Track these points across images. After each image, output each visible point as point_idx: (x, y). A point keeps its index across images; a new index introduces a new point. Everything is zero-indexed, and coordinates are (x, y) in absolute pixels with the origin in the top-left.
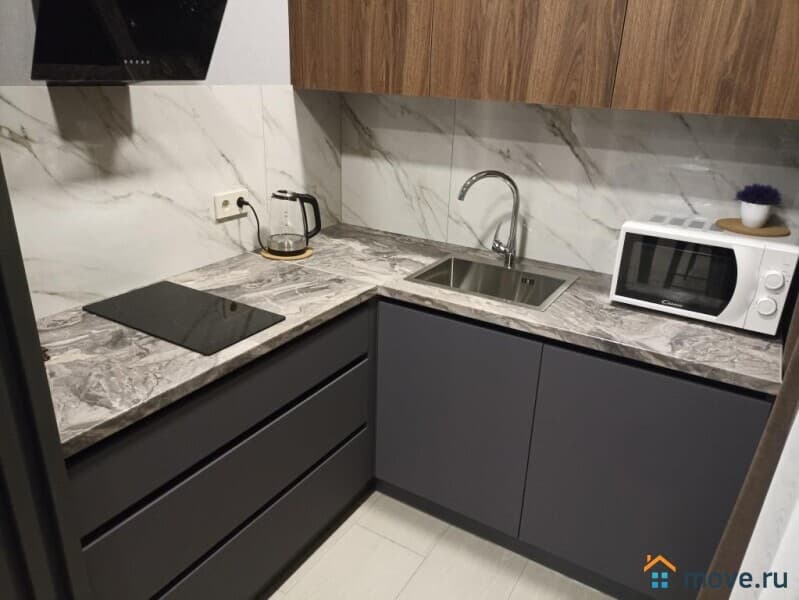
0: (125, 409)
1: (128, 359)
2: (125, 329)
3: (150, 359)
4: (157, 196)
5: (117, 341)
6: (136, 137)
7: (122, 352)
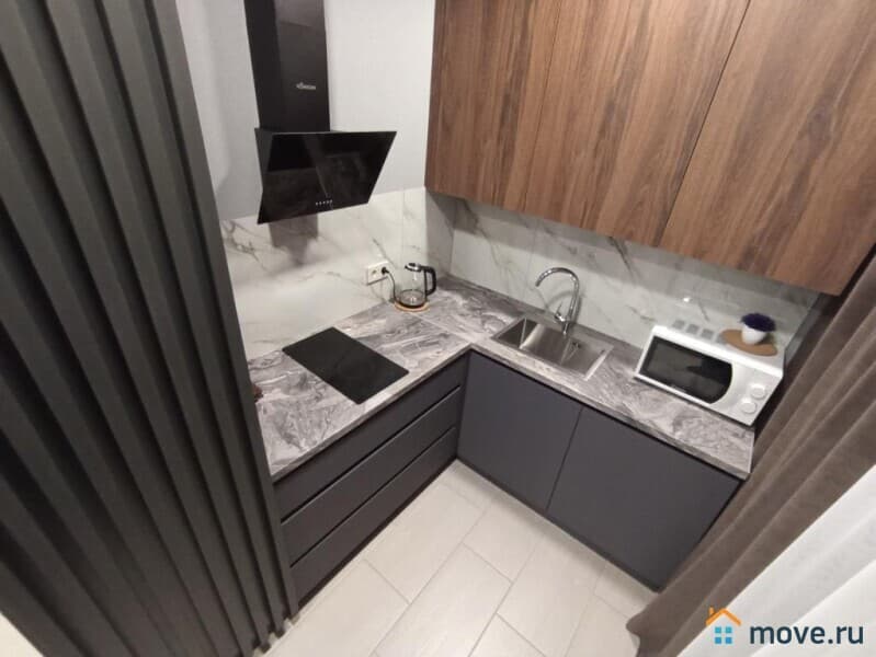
0: (308, 450)
1: (309, 402)
2: (309, 373)
3: (323, 403)
4: (330, 273)
5: (303, 384)
6: (320, 238)
7: (306, 395)
